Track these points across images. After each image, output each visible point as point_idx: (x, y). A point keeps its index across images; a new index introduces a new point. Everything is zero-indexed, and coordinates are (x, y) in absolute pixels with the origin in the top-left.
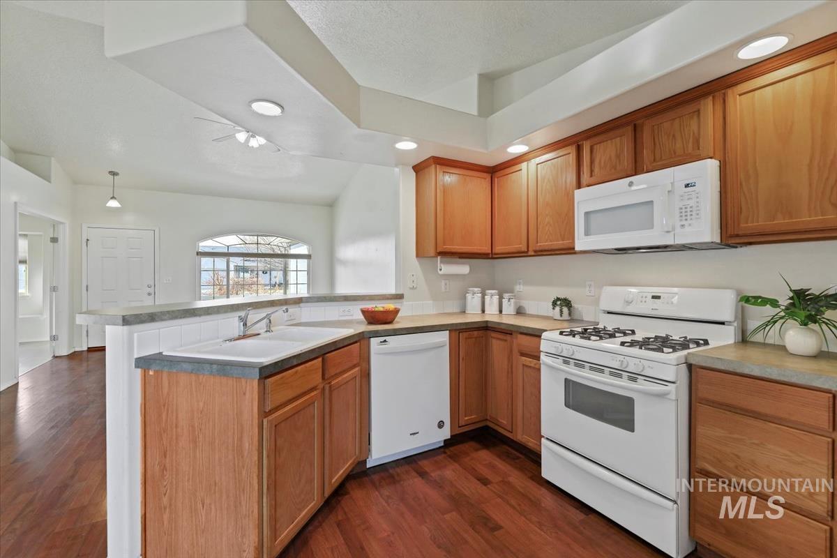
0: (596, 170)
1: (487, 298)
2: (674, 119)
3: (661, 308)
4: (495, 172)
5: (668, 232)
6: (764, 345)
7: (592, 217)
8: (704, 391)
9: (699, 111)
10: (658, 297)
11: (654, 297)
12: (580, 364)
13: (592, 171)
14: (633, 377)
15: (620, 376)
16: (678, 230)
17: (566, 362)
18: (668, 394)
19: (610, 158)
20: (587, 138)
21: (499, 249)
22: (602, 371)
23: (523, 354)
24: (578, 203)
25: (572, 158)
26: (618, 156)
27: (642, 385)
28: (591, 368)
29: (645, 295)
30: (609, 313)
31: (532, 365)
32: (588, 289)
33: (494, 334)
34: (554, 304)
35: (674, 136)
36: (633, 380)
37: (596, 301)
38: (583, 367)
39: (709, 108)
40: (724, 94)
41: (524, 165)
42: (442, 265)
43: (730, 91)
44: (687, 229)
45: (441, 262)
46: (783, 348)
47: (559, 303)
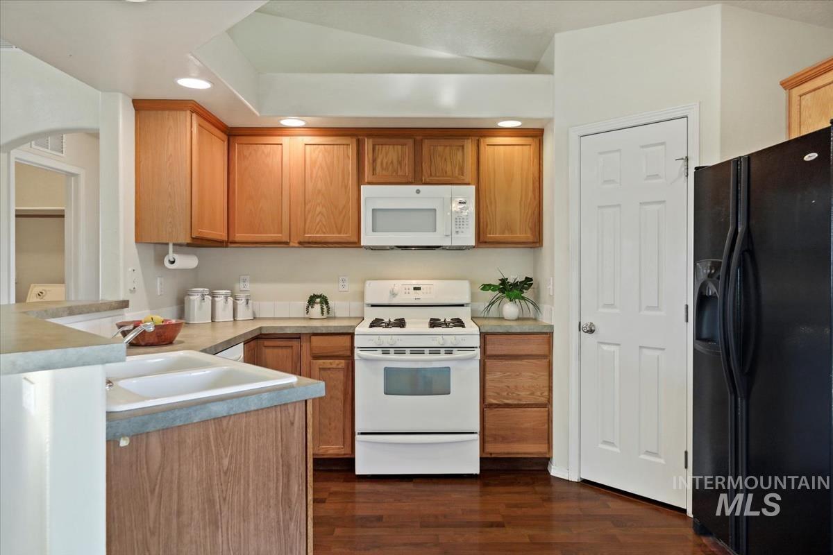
0: (378, 169)
1: (220, 301)
2: (446, 146)
3: (423, 298)
4: (232, 135)
5: (447, 236)
6: (489, 318)
7: (379, 214)
8: (491, 350)
9: (463, 147)
10: (419, 289)
11: (415, 289)
12: (400, 350)
13: (374, 169)
14: (449, 350)
15: (438, 352)
16: (454, 235)
17: (384, 352)
18: (475, 357)
19: (392, 162)
20: (369, 136)
21: (239, 236)
22: (423, 352)
23: (316, 357)
24: (366, 198)
25: (351, 151)
26: (400, 163)
27: (457, 354)
28: (412, 352)
29: (407, 287)
30: (373, 306)
31: (334, 366)
32: (341, 284)
33: (267, 343)
34: (312, 301)
35: (445, 160)
36: (450, 352)
37: (362, 295)
38: (404, 353)
39: (469, 146)
40: (478, 140)
41: (285, 140)
42: (177, 257)
43: (482, 140)
44: (460, 235)
45: (174, 252)
46: (502, 318)
47: (318, 300)
